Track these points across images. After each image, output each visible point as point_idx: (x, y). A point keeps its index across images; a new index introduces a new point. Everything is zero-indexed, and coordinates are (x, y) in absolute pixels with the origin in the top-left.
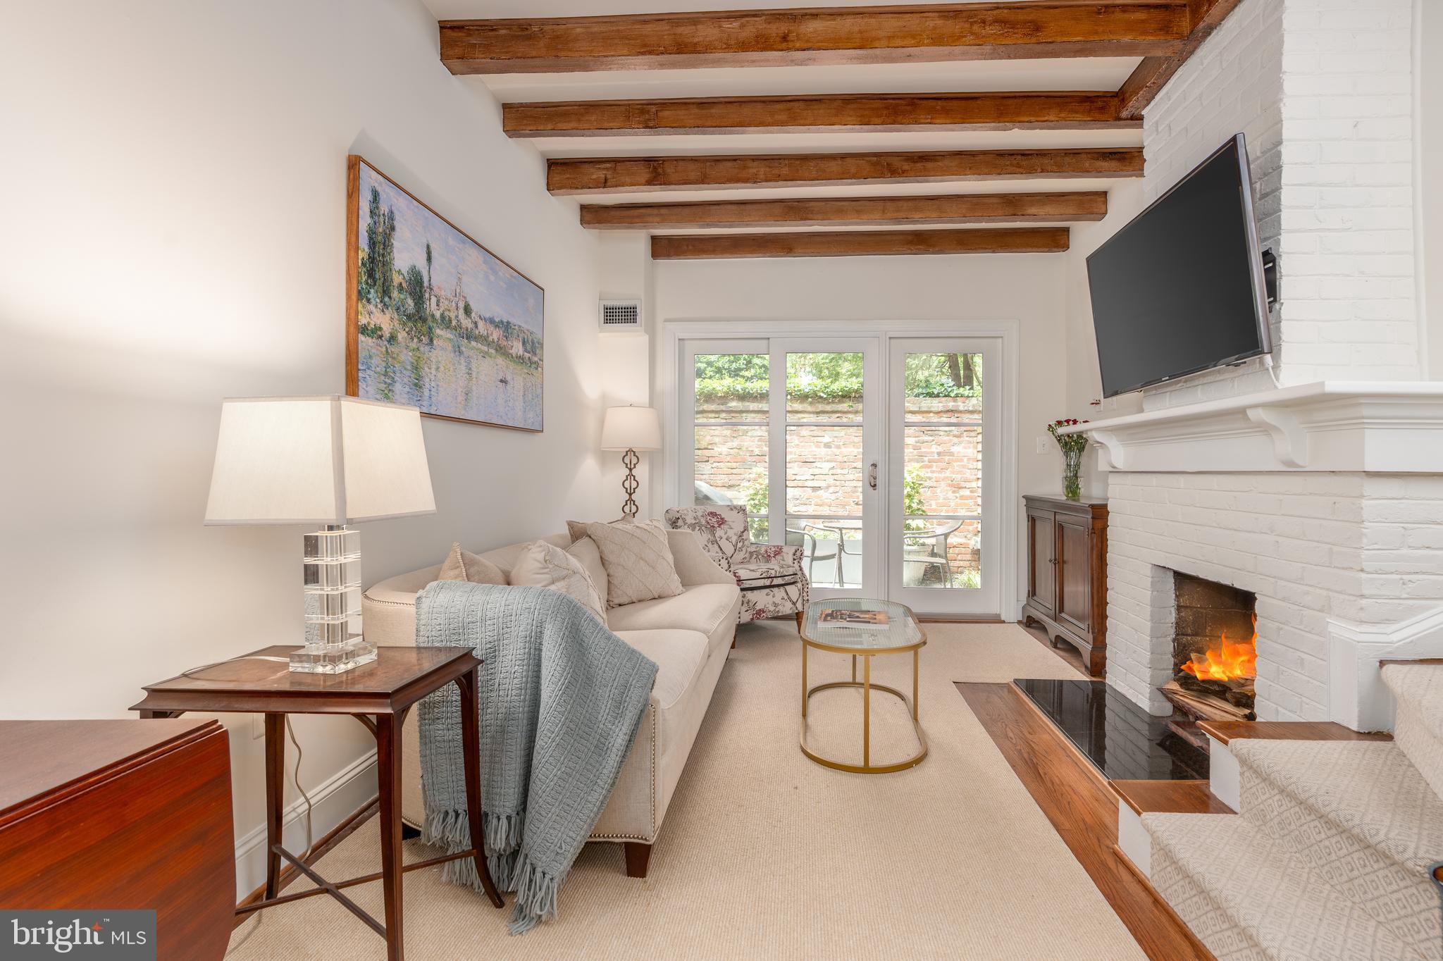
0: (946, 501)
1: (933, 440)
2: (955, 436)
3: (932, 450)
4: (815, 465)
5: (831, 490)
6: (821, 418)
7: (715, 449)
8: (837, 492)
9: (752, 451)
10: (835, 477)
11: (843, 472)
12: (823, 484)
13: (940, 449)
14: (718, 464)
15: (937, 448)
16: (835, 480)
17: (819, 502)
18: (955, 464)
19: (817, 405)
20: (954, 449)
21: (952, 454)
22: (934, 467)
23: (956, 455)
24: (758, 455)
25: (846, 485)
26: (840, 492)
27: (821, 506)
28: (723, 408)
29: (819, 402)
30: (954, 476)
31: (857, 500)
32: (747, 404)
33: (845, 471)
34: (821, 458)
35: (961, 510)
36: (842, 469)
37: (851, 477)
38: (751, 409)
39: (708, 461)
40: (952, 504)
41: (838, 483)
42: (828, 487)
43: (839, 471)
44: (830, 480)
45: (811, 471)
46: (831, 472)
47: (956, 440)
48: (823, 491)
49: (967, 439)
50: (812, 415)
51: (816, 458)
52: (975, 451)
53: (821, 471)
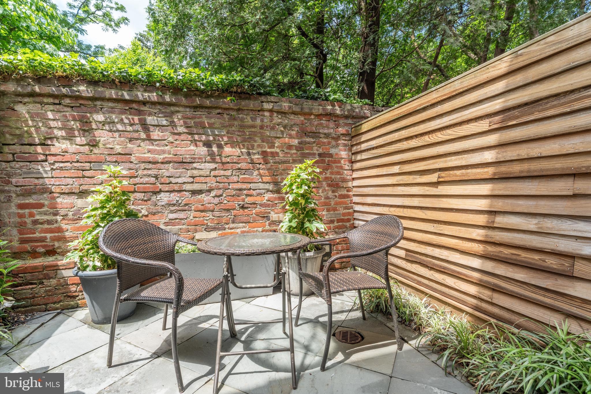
0: (327, 201)
1: (314, 142)
2: (333, 138)
3: (315, 152)
4: (195, 165)
5: (213, 194)
6: (200, 113)
7: (57, 144)
8: (221, 195)
9: (112, 148)
10: (218, 179)
11: (226, 173)
12: (204, 187)
14: (62, 165)
15: (317, 150)
16: (217, 182)
17: (201, 207)
18: (334, 165)
19: (194, 97)
20: (333, 151)
21: (331, 156)
23: (334, 157)
24: (120, 154)
25: (230, 187)
26: (224, 195)
27: (202, 211)
28: (64, 90)
29: (195, 95)
30: (333, 176)
31: (243, 203)
32: (100, 89)
33: (229, 173)
34: (199, 158)
35: (340, 209)
36: (225, 170)
37: (235, 179)
38: (107, 96)
39: (46, 161)
40: (333, 203)
41: (221, 185)
42: (209, 191)
43: (222, 172)
44: (212, 182)
45: (189, 173)
46: (213, 173)
47: (333, 143)
48: (203, 195)
49: (343, 142)
50: (188, 110)
51: (194, 158)
52: (350, 154)
53: (202, 173)
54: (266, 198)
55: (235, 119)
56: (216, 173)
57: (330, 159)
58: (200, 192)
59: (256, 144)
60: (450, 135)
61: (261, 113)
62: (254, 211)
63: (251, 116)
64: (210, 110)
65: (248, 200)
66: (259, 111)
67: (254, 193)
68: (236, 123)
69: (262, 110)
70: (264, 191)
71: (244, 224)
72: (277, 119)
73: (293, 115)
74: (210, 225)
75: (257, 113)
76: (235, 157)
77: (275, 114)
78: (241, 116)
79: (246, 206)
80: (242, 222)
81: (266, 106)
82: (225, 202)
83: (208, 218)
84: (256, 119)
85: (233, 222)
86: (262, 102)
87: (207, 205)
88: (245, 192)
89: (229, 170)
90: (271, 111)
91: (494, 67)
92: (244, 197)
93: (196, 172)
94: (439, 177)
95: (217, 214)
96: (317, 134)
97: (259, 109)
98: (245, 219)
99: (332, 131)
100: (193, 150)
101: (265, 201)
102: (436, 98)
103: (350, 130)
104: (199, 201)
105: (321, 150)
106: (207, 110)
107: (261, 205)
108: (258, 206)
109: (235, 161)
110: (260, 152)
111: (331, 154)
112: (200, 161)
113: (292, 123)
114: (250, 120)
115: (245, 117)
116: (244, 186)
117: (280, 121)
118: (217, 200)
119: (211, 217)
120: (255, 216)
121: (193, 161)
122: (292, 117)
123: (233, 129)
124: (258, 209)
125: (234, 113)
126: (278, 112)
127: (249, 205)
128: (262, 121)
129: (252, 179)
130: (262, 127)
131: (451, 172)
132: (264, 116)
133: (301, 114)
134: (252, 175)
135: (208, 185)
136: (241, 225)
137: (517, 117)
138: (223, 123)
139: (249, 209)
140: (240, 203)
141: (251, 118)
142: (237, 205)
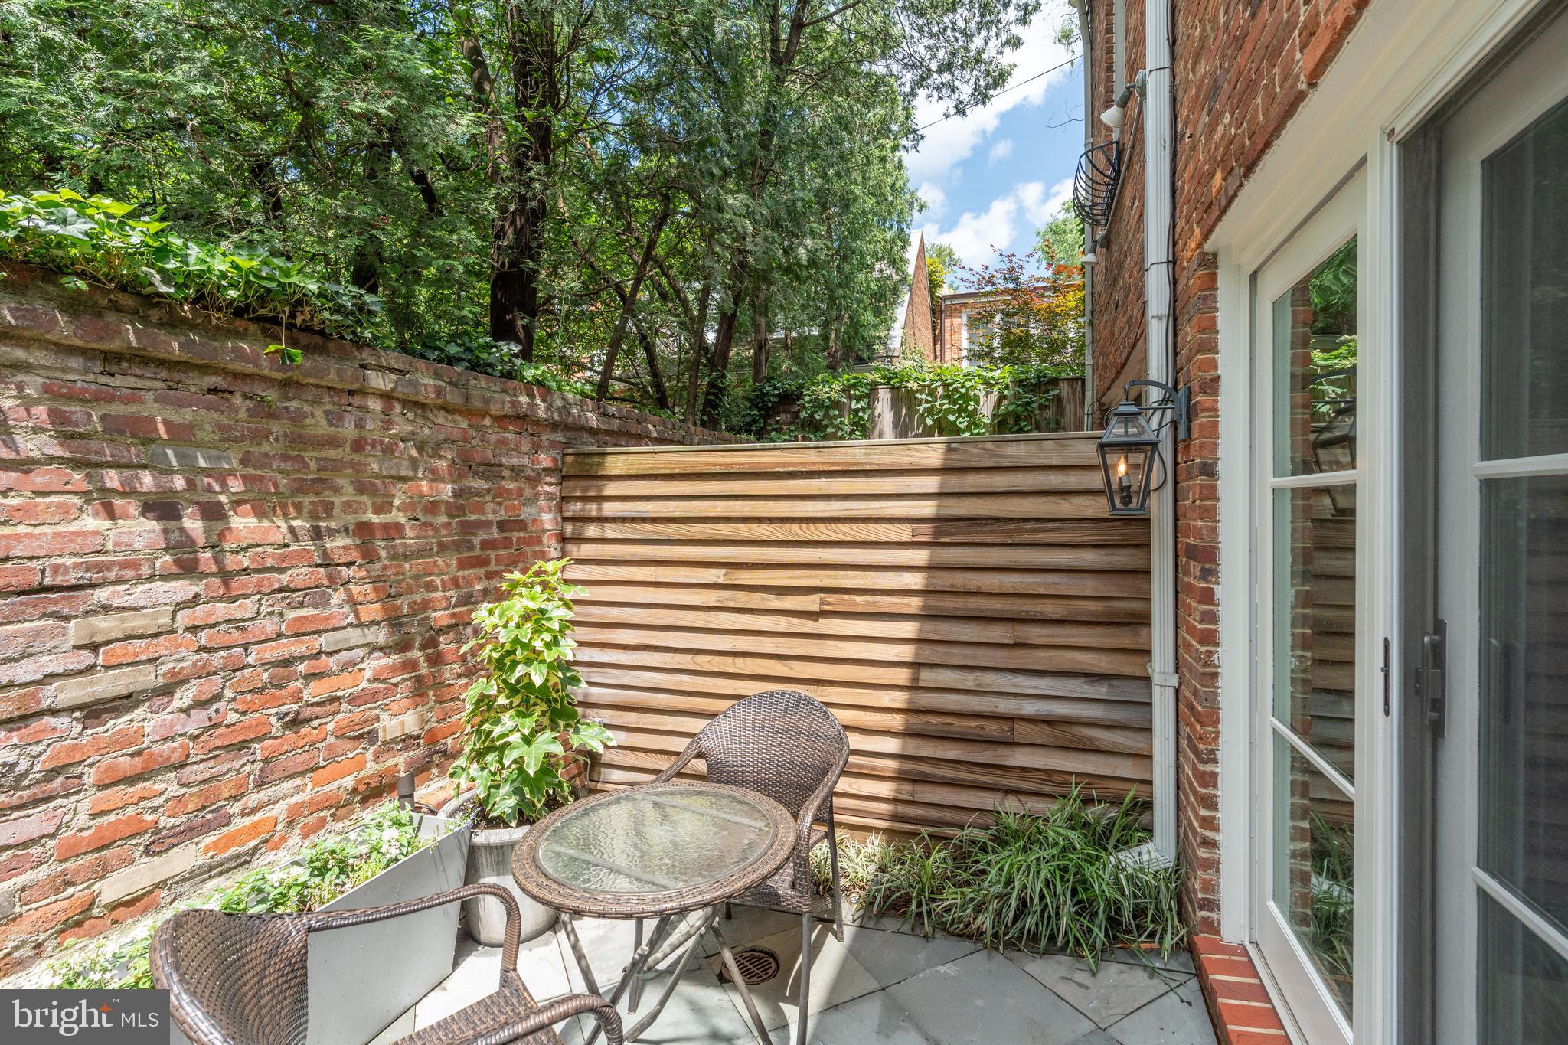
1: (489, 490)
2: (528, 479)
3: (491, 517)
4: (102, 595)
5: (183, 697)
6: (132, 381)
8: (217, 697)
10: (204, 637)
11: (237, 610)
12: (147, 678)
13: (502, 515)
15: (495, 513)
16: (201, 649)
17: (125, 763)
19: (111, 318)
20: (526, 513)
21: (522, 525)
22: (493, 562)
23: (530, 528)
25: (250, 660)
26: (229, 694)
27: (133, 779)
29: (122, 310)
31: (294, 707)
33: (245, 608)
34: (125, 565)
36: (233, 600)
37: (270, 626)
41: (217, 659)
42: (167, 691)
43: (222, 610)
44: (180, 655)
45: (74, 631)
46: (183, 618)
47: (528, 492)
48: (141, 711)
49: (547, 488)
50: (76, 363)
51: (101, 567)
52: (560, 519)
53: (135, 623)
54: (368, 674)
55: (272, 415)
56: (200, 613)
57: (522, 534)
58: (127, 701)
59: (338, 501)
60: (845, 534)
61: (357, 400)
62: (331, 726)
63: (329, 407)
64: (177, 376)
65: (313, 692)
66: (351, 393)
67: (333, 663)
68: (276, 428)
69: (364, 392)
70: (360, 652)
71: (298, 781)
72: (402, 425)
73: (443, 414)
74: (171, 822)
75: (345, 399)
76: (270, 550)
77: (398, 408)
78: (293, 405)
79: (306, 713)
80: (291, 777)
81: (378, 381)
82: (233, 717)
83: (158, 802)
84: (340, 418)
85: (261, 785)
86: (363, 366)
87: (155, 748)
88: (302, 668)
89: (246, 596)
90: (386, 397)
91: (918, 451)
92: (299, 684)
93: (105, 625)
94: (822, 603)
95: (196, 772)
96: (495, 469)
97: (355, 386)
98: (300, 760)
99: (526, 460)
100: (96, 533)
101: (364, 684)
102: (820, 464)
103: (559, 457)
104: (122, 741)
105: (503, 512)
106: (164, 374)
107: (353, 700)
108: (345, 706)
109: (269, 562)
110: (351, 527)
111: (523, 521)
112: (129, 574)
113: (442, 437)
114: (323, 422)
115: (307, 408)
116: (301, 647)
117: (409, 428)
118: (200, 717)
119: (174, 790)
120: (331, 740)
121: (96, 577)
122: (441, 418)
123: (265, 448)
124: (346, 714)
125: (271, 395)
126: (408, 403)
127: (317, 710)
128: (360, 425)
129: (328, 618)
130: (358, 446)
131: (846, 597)
132: (364, 409)
133: (461, 413)
134: (327, 604)
135: (165, 668)
136: (288, 785)
137: (951, 534)
138: (228, 428)
139: (315, 723)
140: (284, 709)
141: (327, 413)
142: (273, 720)
